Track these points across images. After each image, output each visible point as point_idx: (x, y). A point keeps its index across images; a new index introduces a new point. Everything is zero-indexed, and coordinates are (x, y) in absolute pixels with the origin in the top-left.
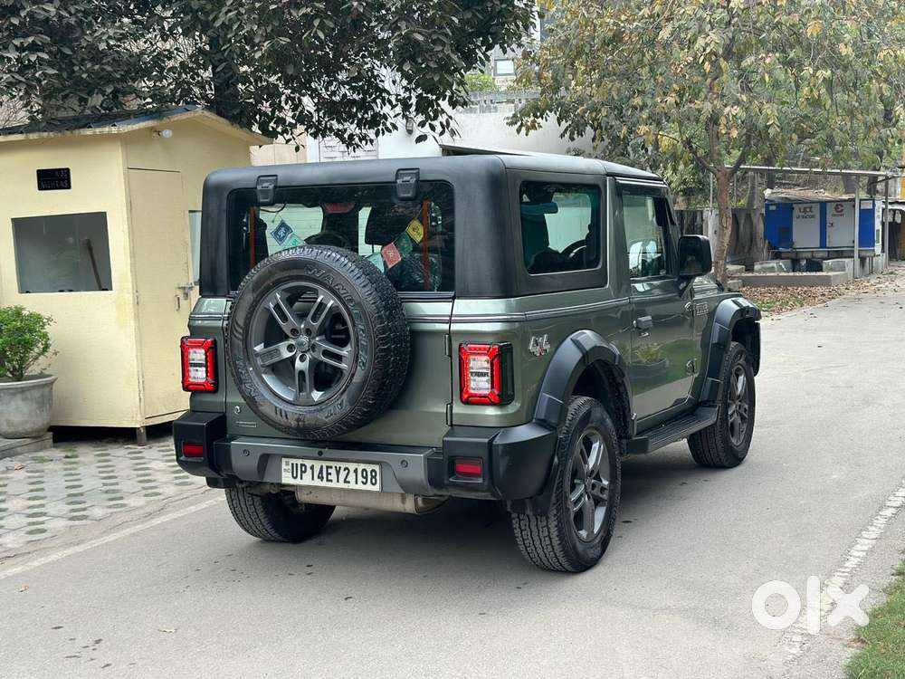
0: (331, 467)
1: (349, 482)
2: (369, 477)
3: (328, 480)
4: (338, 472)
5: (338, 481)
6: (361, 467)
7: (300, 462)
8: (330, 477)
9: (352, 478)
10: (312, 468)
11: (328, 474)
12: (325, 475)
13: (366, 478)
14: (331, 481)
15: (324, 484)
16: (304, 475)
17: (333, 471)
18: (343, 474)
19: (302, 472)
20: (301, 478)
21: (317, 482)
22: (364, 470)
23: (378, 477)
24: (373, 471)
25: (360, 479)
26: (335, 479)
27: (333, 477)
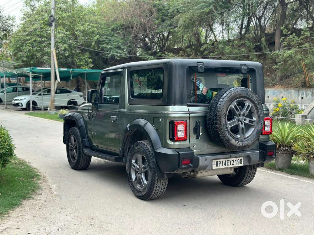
0: (228, 161)
1: (234, 164)
2: (240, 162)
3: (227, 165)
4: (230, 162)
5: (231, 165)
6: (237, 159)
7: (218, 160)
8: (228, 164)
9: (235, 163)
10: (222, 162)
11: (228, 163)
12: (226, 164)
13: (239, 162)
14: (228, 165)
15: (227, 166)
16: (220, 165)
17: (229, 162)
18: (232, 162)
19: (219, 164)
20: (219, 166)
21: (224, 166)
22: (238, 160)
23: (242, 161)
24: (241, 159)
25: (237, 163)
26: (230, 165)
27: (229, 164)
